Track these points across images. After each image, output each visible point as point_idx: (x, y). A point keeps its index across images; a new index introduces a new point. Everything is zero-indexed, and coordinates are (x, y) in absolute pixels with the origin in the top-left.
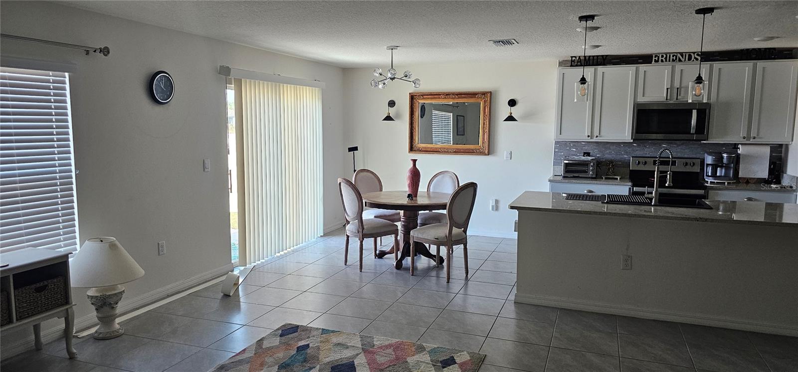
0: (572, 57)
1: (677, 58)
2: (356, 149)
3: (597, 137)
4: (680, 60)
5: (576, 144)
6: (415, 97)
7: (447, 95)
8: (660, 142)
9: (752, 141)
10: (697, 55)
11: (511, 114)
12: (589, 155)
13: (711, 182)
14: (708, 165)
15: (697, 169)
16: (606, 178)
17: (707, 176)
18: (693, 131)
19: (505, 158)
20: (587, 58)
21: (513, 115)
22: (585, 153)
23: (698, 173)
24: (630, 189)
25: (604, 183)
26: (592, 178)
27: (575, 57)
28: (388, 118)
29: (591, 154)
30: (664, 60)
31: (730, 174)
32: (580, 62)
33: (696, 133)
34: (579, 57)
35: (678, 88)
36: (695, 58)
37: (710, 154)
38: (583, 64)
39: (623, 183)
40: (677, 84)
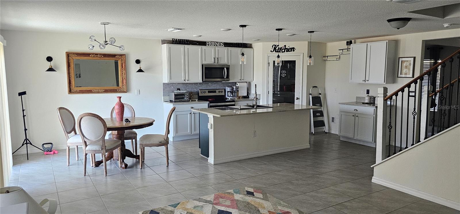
0: (173, 39)
1: (216, 44)
2: (24, 93)
3: (188, 80)
4: (217, 46)
5: (173, 84)
6: (70, 55)
7: (96, 55)
8: (208, 82)
9: (242, 81)
10: (223, 43)
11: (140, 68)
12: (179, 90)
13: (230, 99)
14: (228, 92)
15: (223, 94)
16: (191, 101)
17: (228, 96)
18: (225, 77)
19: (136, 94)
20: (180, 40)
21: (141, 69)
22: (178, 89)
23: (223, 95)
24: (208, 104)
25: (191, 103)
26: (188, 101)
27: (174, 39)
28: (51, 69)
29: (180, 89)
30: (211, 45)
31: (235, 95)
32: (177, 42)
33: (226, 78)
34: (176, 39)
35: (218, 58)
36: (222, 45)
37: (228, 86)
38: (178, 43)
39: (199, 102)
40: (217, 56)
